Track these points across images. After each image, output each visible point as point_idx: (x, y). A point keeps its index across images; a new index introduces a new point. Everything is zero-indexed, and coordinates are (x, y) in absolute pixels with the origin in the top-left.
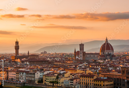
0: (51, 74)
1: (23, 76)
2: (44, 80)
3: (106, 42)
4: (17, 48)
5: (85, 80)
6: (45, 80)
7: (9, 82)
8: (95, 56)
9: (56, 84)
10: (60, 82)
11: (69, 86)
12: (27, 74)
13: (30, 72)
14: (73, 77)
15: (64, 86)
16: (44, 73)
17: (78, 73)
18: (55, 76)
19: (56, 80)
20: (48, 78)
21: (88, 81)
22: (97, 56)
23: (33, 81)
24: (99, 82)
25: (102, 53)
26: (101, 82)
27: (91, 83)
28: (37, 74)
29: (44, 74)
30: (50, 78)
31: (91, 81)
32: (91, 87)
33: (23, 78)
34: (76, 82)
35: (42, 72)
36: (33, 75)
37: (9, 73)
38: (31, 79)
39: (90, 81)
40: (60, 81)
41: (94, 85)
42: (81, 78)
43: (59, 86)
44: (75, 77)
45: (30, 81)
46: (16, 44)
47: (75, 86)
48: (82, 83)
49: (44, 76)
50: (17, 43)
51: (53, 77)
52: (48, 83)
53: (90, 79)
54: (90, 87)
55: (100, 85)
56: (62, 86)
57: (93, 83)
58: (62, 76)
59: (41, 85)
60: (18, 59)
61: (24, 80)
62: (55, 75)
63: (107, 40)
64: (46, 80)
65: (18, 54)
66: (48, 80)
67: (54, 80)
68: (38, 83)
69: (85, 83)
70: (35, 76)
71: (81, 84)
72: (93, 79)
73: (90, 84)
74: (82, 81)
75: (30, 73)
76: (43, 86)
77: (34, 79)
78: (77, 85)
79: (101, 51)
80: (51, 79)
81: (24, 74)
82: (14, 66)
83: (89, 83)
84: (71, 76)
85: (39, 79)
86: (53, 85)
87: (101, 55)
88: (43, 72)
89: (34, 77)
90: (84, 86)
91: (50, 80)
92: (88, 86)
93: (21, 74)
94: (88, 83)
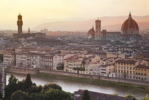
0: (75, 59)
1: (37, 60)
2: (65, 66)
3: (129, 18)
4: (20, 23)
5: (123, 68)
6: (67, 67)
7: (18, 68)
8: (114, 36)
9: (83, 72)
10: (87, 70)
11: (100, 75)
12: (42, 58)
13: (46, 55)
14: (104, 62)
15: (93, 74)
16: (65, 56)
17: (111, 58)
18: (80, 61)
19: (81, 66)
20: (71, 63)
21: (128, 69)
22: (117, 35)
23: (50, 67)
24: (141, 69)
25: (124, 31)
26: (145, 70)
27: (131, 72)
28: (56, 57)
29: (64, 58)
30: (74, 63)
31: (131, 69)
32: (131, 76)
33: (36, 63)
34: (110, 70)
35: (61, 55)
36: (50, 58)
37: (17, 56)
38: (48, 64)
39: (129, 68)
40: (88, 68)
41: (135, 74)
42: (117, 65)
43: (86, 74)
44: (107, 62)
45: (46, 67)
46: (18, 18)
47: (108, 75)
48: (118, 71)
49: (66, 61)
50: (20, 17)
51: (78, 63)
52: (71, 70)
53: (129, 66)
54: (129, 76)
55: (144, 75)
56: (91, 74)
57: (134, 72)
58: (88, 60)
59: (61, 73)
60: (22, 38)
61: (37, 66)
62: (79, 59)
63: (130, 15)
64: (69, 66)
65: (22, 32)
66: (71, 66)
67: (79, 66)
68: (57, 70)
69: (123, 71)
70: (52, 60)
71: (116, 72)
72: (134, 67)
73: (129, 73)
74: (119, 68)
75: (46, 57)
76: (64, 74)
77: (52, 64)
78: (111, 74)
79: (122, 29)
80: (75, 65)
81: (37, 58)
82: (18, 46)
83: (128, 71)
84: (101, 61)
85: (58, 64)
86: (78, 72)
87: (123, 34)
88: (63, 56)
89: (52, 62)
90: (121, 75)
91: (74, 67)
92: (127, 75)
93: (34, 57)
94: (126, 72)
